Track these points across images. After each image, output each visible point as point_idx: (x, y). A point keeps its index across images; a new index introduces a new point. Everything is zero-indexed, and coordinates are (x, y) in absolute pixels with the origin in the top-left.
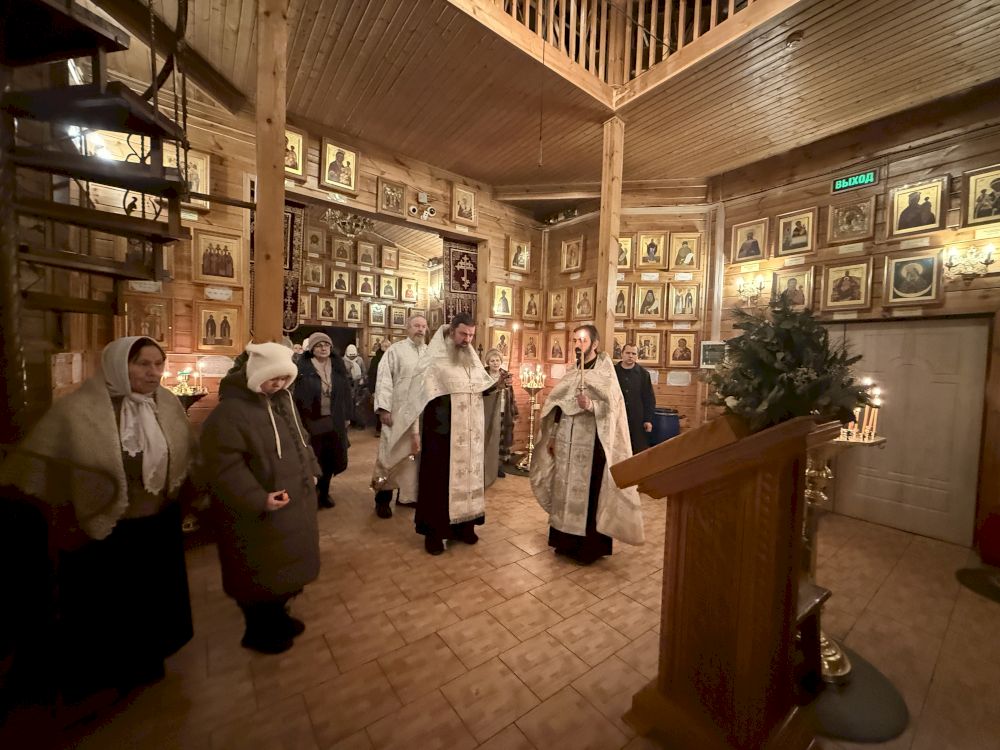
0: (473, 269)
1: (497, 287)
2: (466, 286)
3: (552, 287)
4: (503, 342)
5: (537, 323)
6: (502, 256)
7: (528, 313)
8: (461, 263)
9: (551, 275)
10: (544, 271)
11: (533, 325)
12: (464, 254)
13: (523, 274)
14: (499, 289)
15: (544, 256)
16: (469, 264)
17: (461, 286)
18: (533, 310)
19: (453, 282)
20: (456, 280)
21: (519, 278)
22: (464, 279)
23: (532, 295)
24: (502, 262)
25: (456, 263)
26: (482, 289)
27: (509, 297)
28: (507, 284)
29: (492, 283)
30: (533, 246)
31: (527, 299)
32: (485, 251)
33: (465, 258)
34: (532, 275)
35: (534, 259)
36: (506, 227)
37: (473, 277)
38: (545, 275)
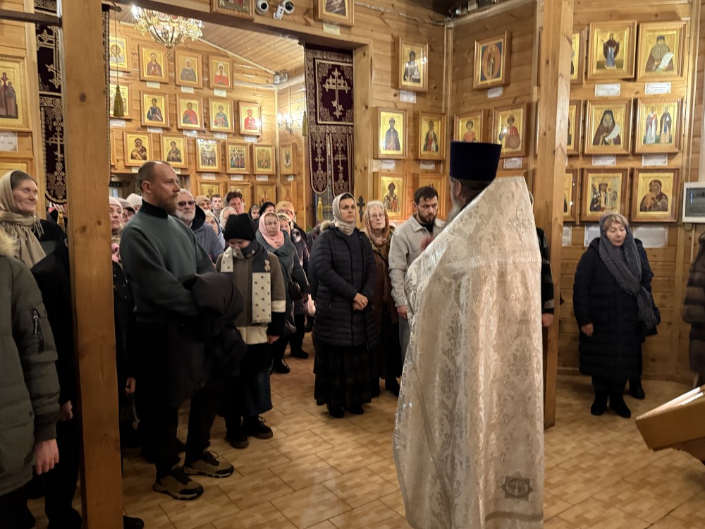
0: (347, 88)
1: (383, 114)
2: (338, 114)
3: (459, 111)
4: (392, 192)
5: (437, 162)
6: (389, 68)
7: (425, 149)
8: (331, 80)
9: (457, 92)
10: (448, 86)
11: (431, 167)
12: (334, 66)
13: (419, 93)
14: (385, 117)
15: (448, 63)
16: (342, 81)
17: (332, 115)
18: (433, 145)
19: (320, 108)
20: (325, 106)
21: (412, 99)
22: (335, 104)
23: (431, 124)
24: (388, 77)
25: (324, 81)
26: (361, 118)
27: (399, 128)
28: (396, 109)
29: (377, 108)
30: (431, 50)
31: (424, 128)
32: (364, 61)
33: (336, 73)
34: (430, 94)
35: (434, 70)
36: (393, 25)
37: (347, 100)
38: (449, 93)
